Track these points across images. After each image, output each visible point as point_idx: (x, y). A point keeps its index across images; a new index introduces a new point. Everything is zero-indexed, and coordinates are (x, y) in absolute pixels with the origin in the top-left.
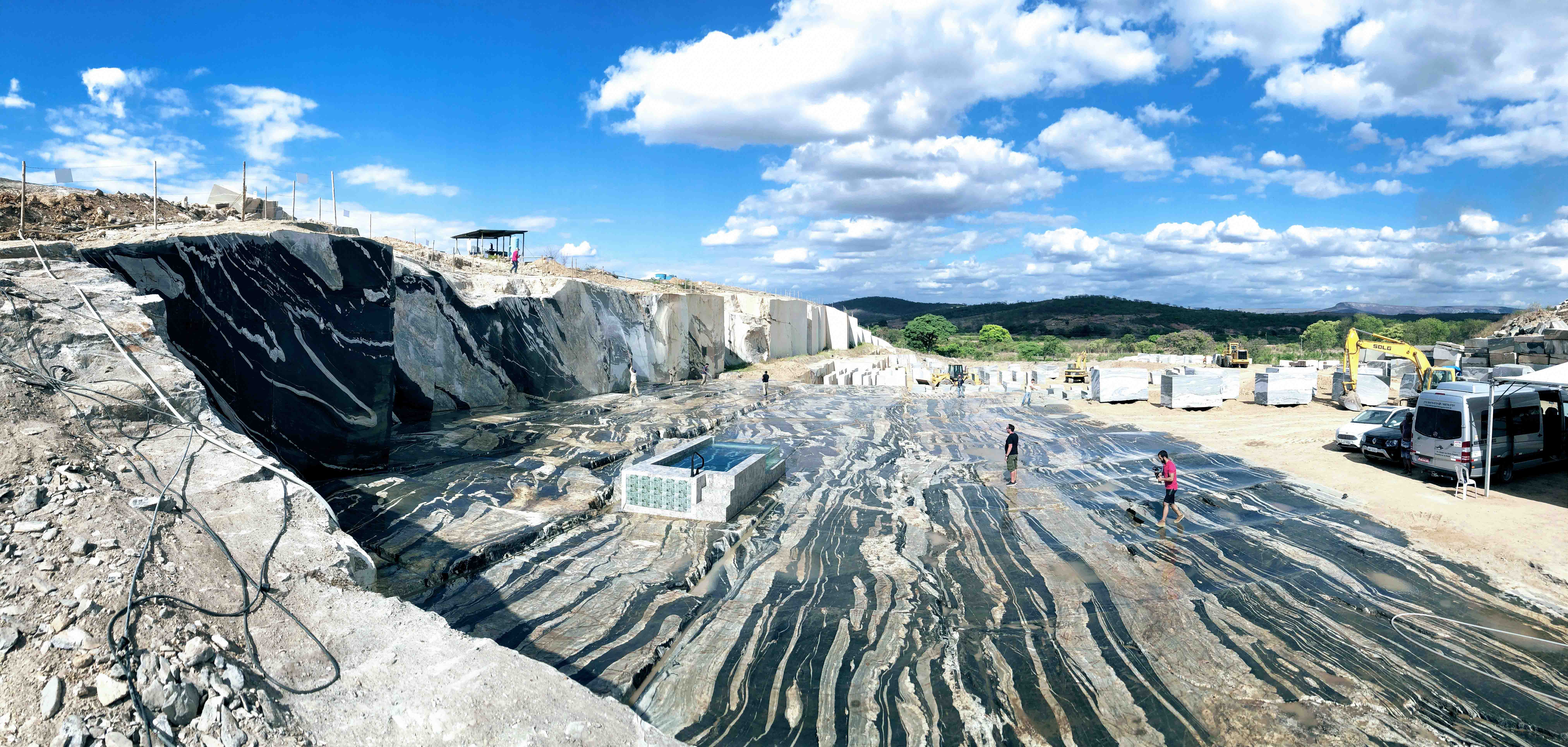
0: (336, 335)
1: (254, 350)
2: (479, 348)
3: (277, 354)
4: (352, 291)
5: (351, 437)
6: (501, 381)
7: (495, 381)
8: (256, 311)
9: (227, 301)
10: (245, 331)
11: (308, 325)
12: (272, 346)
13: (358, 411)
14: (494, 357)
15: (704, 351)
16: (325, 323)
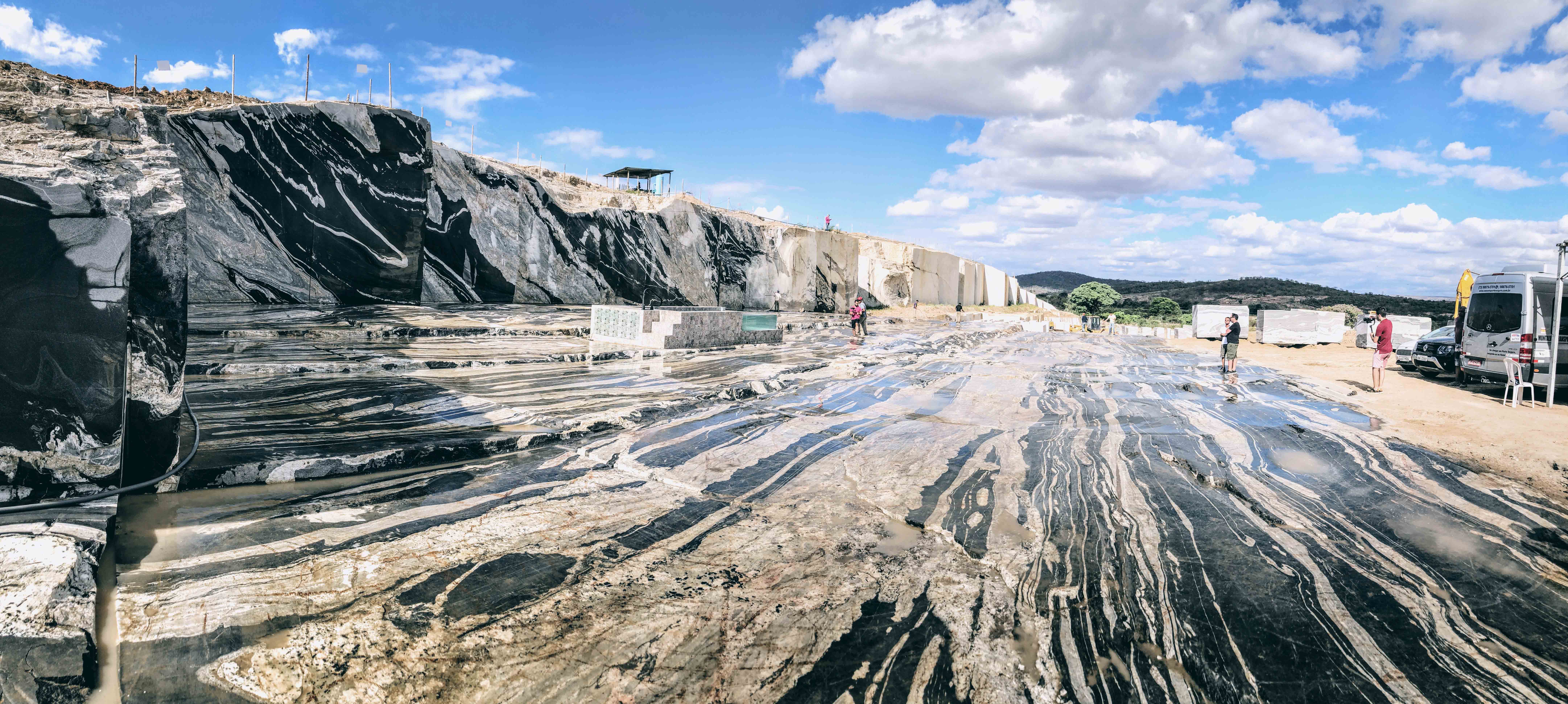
0: (373, 189)
1: (299, 196)
2: (574, 251)
3: (318, 201)
4: (388, 154)
5: (383, 273)
6: (597, 283)
7: (591, 283)
8: (301, 166)
9: (277, 156)
10: (291, 180)
11: (348, 180)
12: (314, 194)
13: (390, 252)
14: (591, 260)
15: (834, 288)
16: (363, 178)
